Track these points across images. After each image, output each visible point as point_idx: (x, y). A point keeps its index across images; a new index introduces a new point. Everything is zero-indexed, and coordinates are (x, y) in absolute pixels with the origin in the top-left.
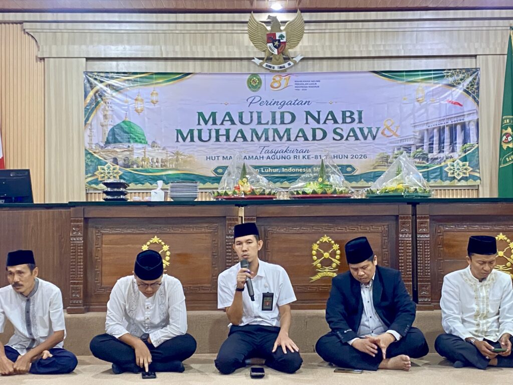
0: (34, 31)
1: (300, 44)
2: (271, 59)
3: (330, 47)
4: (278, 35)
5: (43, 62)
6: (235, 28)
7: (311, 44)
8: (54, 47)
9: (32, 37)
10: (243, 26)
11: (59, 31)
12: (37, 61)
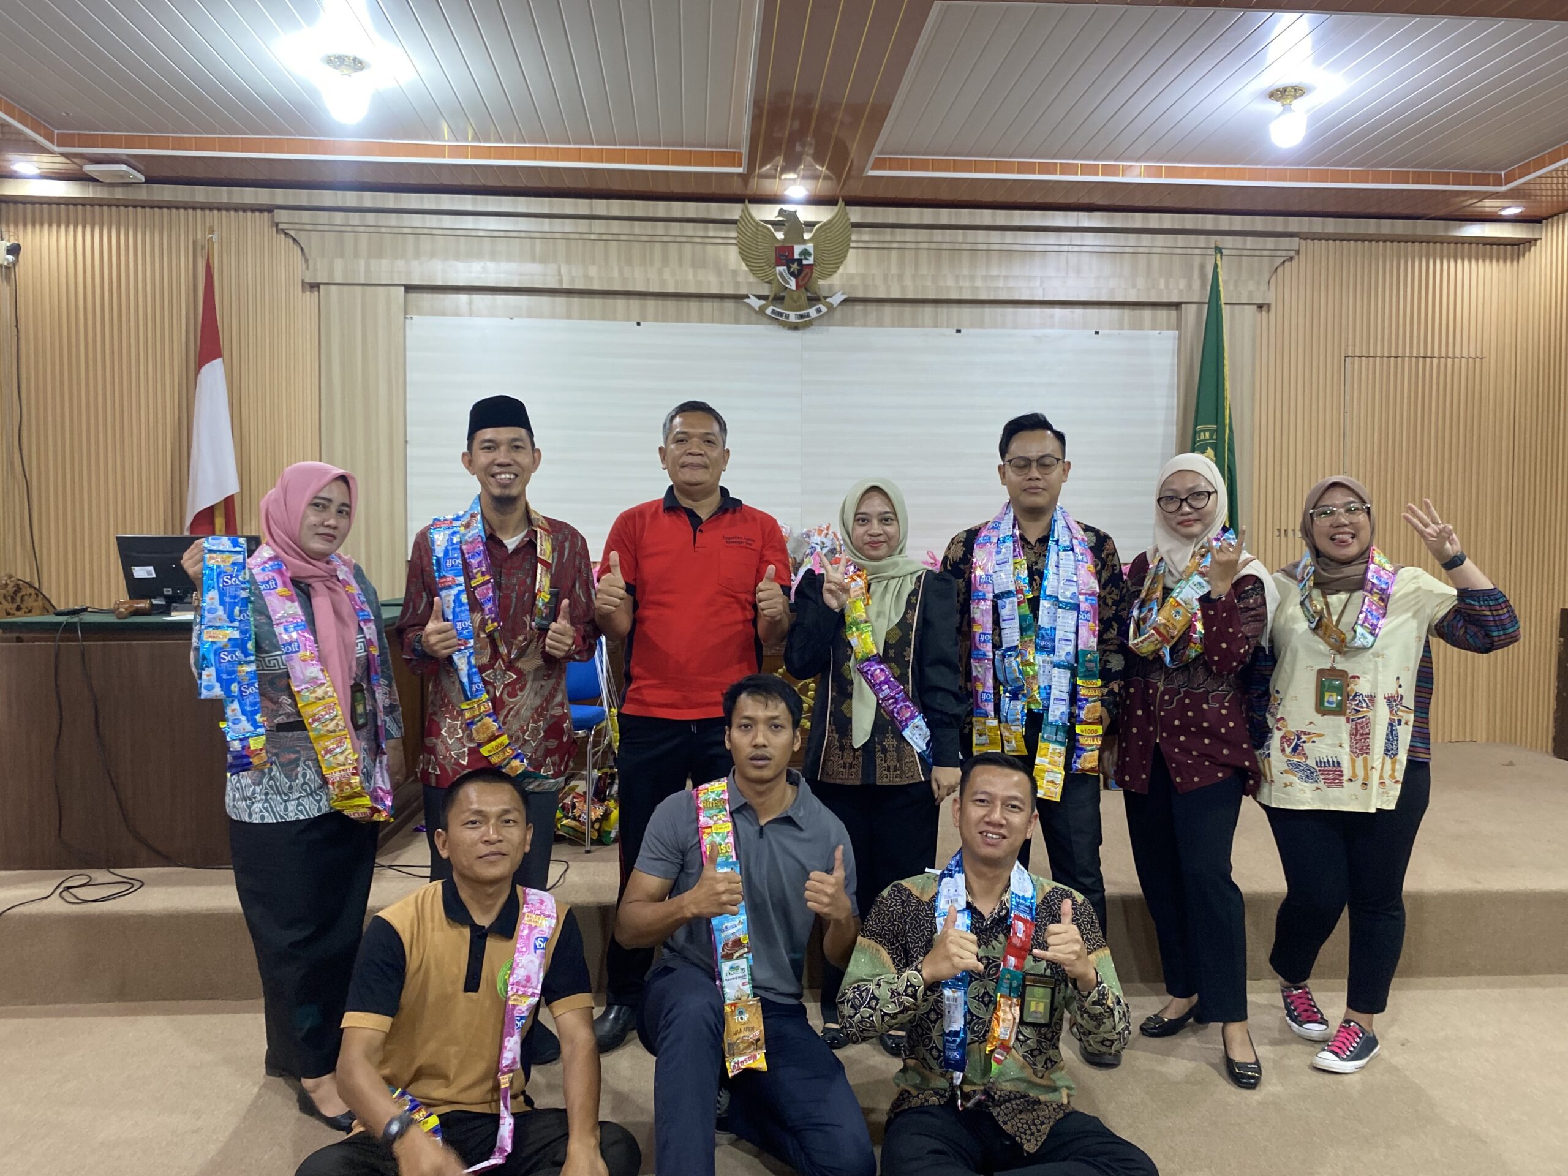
0: (298, 227)
1: (841, 270)
2: (782, 298)
3: (901, 277)
4: (798, 249)
5: (316, 293)
6: (711, 234)
7: (861, 271)
8: (339, 264)
9: (294, 239)
10: (728, 230)
11: (349, 229)
12: (304, 291)
